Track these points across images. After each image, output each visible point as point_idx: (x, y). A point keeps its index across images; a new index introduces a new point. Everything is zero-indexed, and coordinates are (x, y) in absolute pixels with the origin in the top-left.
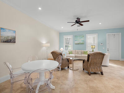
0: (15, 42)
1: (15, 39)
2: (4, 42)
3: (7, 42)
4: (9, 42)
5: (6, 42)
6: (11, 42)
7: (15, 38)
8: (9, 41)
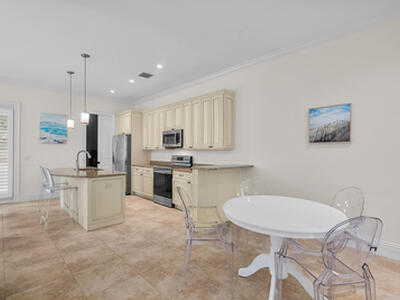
0: (348, 139)
1: (349, 130)
2: (316, 141)
3: (325, 141)
4: (329, 141)
5: (321, 141)
6: (335, 141)
7: (349, 125)
8: (330, 137)
